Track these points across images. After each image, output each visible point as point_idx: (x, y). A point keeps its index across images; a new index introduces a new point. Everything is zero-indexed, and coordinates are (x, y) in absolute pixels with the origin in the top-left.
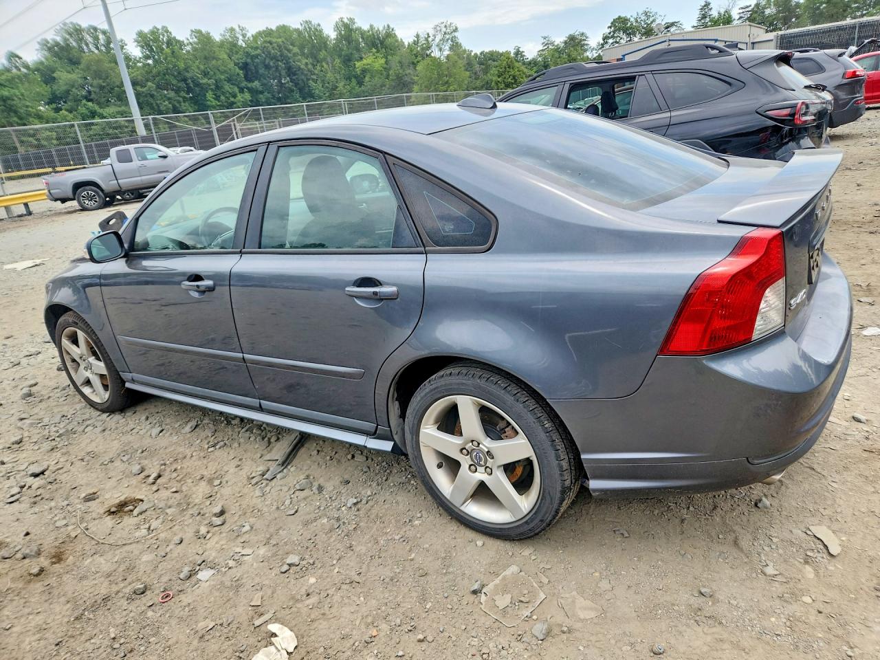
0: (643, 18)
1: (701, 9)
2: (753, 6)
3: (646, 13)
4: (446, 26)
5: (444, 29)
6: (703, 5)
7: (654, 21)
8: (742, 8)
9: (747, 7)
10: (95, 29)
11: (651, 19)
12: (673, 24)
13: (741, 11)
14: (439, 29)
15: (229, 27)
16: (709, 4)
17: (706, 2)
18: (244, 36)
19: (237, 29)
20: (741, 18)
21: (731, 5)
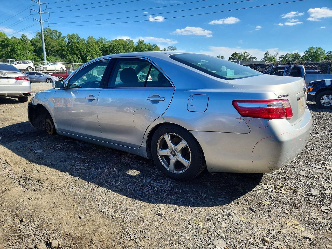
0: (244, 54)
1: (265, 54)
2: (284, 56)
3: (245, 53)
4: (172, 47)
5: (171, 48)
6: (266, 53)
7: (248, 56)
8: (280, 56)
9: (283, 56)
10: (56, 31)
11: (247, 55)
12: (253, 58)
13: (280, 57)
14: (170, 48)
15: (101, 37)
16: (268, 53)
17: (267, 52)
18: (105, 41)
19: (103, 38)
20: (280, 59)
21: (276, 54)
